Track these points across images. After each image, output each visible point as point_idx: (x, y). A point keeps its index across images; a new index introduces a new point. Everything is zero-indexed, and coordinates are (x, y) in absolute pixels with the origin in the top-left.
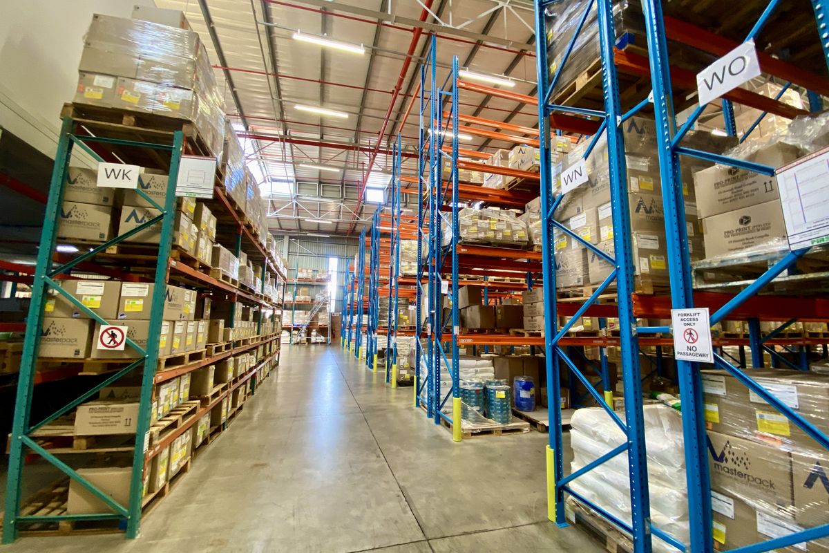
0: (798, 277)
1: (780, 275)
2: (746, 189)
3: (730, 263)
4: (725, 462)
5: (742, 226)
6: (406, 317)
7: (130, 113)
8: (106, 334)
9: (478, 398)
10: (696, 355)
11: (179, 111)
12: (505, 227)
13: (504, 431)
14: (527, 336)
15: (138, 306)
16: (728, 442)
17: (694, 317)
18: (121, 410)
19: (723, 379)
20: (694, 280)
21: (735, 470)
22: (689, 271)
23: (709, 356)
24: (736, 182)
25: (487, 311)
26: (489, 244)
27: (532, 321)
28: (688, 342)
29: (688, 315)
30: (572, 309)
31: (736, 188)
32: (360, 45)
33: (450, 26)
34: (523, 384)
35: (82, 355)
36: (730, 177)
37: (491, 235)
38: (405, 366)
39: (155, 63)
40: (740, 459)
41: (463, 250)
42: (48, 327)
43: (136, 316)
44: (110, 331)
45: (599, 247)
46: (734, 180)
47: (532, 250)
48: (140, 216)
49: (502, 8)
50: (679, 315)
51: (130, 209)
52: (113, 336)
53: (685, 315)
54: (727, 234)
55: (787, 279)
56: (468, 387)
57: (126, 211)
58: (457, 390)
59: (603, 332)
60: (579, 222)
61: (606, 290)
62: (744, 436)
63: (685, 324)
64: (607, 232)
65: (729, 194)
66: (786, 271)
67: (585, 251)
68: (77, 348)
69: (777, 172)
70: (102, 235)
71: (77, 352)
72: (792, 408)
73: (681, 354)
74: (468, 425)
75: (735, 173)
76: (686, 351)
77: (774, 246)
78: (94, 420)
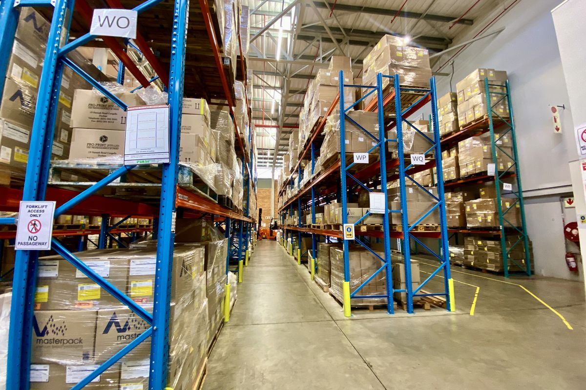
0: (126, 184)
1: (115, 181)
2: (109, 116)
3: (84, 167)
4: (46, 335)
5: (101, 143)
10: (35, 244)
16: (51, 317)
17: (42, 209)
19: (57, 263)
20: (51, 176)
21: (54, 339)
22: (48, 166)
23: (47, 244)
24: (105, 109)
28: (31, 232)
29: (36, 207)
31: (103, 113)
36: (101, 103)
40: (59, 328)
46: (104, 107)
50: (27, 206)
53: (33, 207)
54: (89, 145)
55: (119, 185)
62: (66, 308)
63: (31, 216)
65: (97, 116)
66: (119, 179)
69: (128, 109)
72: (104, 277)
73: (22, 244)
75: (105, 102)
76: (26, 240)
77: (116, 161)
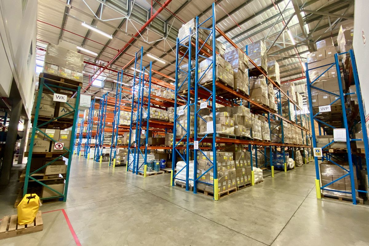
4: (199, 164)
6: (120, 141)
7: (63, 78)
8: (57, 145)
9: (151, 165)
10: (196, 148)
11: (79, 80)
12: (162, 115)
13: (158, 174)
14: (165, 147)
15: (66, 137)
18: (60, 167)
20: (198, 136)
22: (197, 134)
23: (198, 148)
25: (154, 139)
26: (158, 120)
27: (168, 142)
30: (178, 140)
32: (111, 35)
33: (147, 42)
34: (163, 161)
35: (48, 151)
37: (158, 117)
38: (119, 159)
39: (72, 64)
41: (151, 121)
42: (35, 143)
43: (65, 140)
44: (58, 144)
45: (185, 128)
47: (169, 122)
48: (66, 110)
49: (164, 40)
50: (195, 142)
51: (63, 108)
52: (59, 146)
56: (149, 162)
57: (61, 109)
58: (146, 163)
59: (185, 146)
60: (181, 122)
61: (185, 137)
63: (195, 144)
64: (186, 125)
67: (182, 128)
68: (46, 149)
69: (207, 122)
70: (52, 115)
71: (46, 150)
72: (206, 156)
74: (148, 173)
78: (52, 170)
